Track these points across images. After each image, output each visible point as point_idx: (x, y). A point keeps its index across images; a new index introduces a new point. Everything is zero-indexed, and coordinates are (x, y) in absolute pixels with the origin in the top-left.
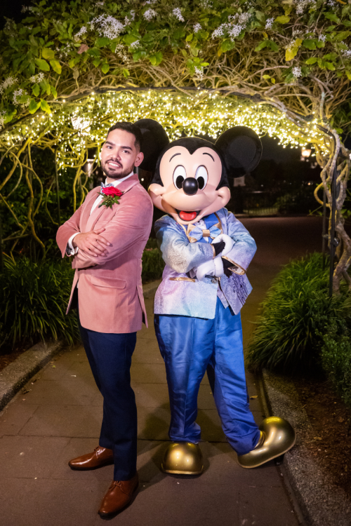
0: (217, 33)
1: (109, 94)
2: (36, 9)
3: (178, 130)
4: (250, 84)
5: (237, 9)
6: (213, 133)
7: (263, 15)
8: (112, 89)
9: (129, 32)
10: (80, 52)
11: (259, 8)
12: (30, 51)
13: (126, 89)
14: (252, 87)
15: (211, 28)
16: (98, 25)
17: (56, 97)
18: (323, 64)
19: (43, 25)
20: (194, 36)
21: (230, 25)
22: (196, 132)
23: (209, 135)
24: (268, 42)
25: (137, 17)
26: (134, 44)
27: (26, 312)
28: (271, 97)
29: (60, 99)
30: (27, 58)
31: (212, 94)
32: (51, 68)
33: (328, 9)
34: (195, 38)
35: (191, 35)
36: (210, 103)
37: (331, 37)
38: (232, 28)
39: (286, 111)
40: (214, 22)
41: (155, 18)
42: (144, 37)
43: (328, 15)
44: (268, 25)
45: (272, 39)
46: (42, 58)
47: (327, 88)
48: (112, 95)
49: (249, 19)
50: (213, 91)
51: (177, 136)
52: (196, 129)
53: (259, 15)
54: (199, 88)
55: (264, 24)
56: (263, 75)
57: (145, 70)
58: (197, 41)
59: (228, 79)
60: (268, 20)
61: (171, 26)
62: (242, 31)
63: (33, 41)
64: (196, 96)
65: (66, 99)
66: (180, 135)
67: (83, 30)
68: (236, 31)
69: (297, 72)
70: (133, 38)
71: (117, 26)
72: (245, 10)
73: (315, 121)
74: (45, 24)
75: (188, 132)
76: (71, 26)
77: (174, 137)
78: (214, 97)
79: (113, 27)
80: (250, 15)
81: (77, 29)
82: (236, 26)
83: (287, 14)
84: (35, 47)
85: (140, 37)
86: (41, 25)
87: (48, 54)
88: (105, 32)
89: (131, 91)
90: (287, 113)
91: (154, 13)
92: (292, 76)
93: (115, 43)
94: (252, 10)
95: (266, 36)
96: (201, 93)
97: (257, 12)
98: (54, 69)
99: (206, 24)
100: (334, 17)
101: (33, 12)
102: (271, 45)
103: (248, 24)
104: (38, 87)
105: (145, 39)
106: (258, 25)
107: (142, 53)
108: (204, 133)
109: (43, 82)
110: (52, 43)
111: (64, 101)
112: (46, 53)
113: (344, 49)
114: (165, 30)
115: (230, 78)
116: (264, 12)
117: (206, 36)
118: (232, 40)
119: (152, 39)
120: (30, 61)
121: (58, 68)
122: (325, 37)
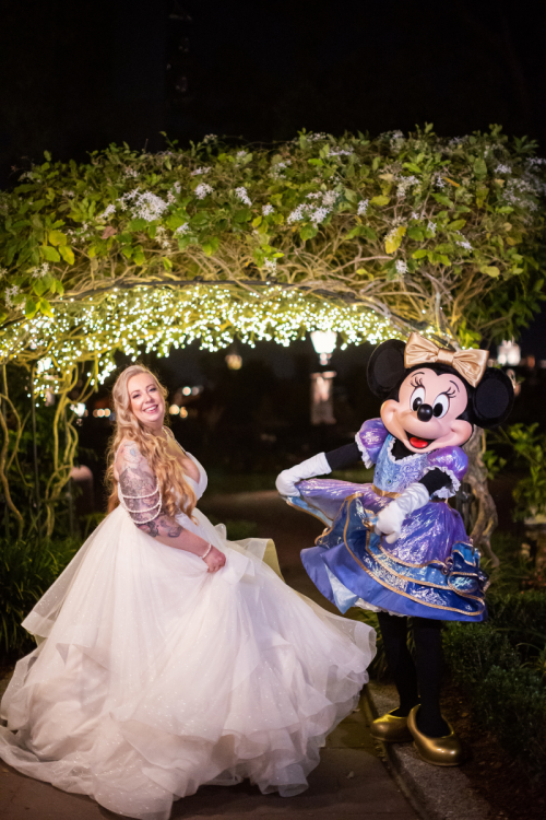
0: (295, 216)
1: (138, 289)
2: (36, 175)
3: (227, 333)
4: (340, 277)
5: (319, 186)
6: (283, 338)
7: (354, 193)
8: (144, 283)
9: (174, 212)
10: (104, 237)
11: (349, 185)
12: (33, 235)
13: (163, 282)
14: (342, 280)
15: (285, 208)
16: (129, 203)
17: (62, 294)
18: (435, 258)
19: (48, 197)
20: (263, 218)
21: (311, 207)
22: (257, 336)
23: (277, 340)
24: (362, 229)
25: (183, 191)
26: (182, 229)
27: (12, 611)
28: (370, 296)
29: (67, 298)
30: (28, 245)
31: (288, 292)
32: (62, 258)
33: (437, 190)
34: (265, 221)
35: (259, 218)
36: (284, 302)
37: (443, 226)
38: (314, 211)
39: (390, 316)
40: (289, 200)
41: (209, 195)
42: (195, 218)
43: (438, 197)
44: (362, 210)
45: (368, 224)
46: (49, 244)
47: (443, 287)
48: (143, 292)
49: (337, 199)
50: (289, 288)
51: (225, 342)
52: (256, 331)
53: (349, 194)
54: (268, 283)
55: (356, 207)
56: (359, 268)
57: (190, 256)
58: (267, 226)
59: (309, 268)
60: (361, 203)
61: (232, 206)
62: (327, 215)
63: (36, 221)
64: (265, 293)
65: (75, 297)
66: (231, 341)
67: (111, 209)
68: (319, 216)
69: (401, 267)
70: (178, 220)
71: (158, 205)
72: (332, 186)
73: (430, 330)
74: (51, 196)
75: (242, 336)
76: (93, 203)
77: (220, 344)
78: (290, 296)
79: (151, 207)
80: (338, 195)
81: (100, 207)
82: (320, 210)
83: (385, 193)
84: (39, 231)
85: (188, 217)
86: (45, 198)
87: (58, 238)
88: (141, 213)
89: (170, 286)
90: (391, 319)
91: (209, 189)
92: (395, 271)
93: (154, 225)
94: (339, 188)
95: (360, 220)
96: (272, 289)
97: (347, 190)
98: (65, 259)
99: (279, 204)
100: (446, 200)
101: (32, 178)
102: (366, 231)
103: (336, 205)
104: (40, 282)
105: (196, 221)
106: (349, 206)
107: (191, 239)
108: (269, 338)
109: (46, 276)
110: (60, 223)
111: (72, 300)
112: (55, 237)
113: (460, 241)
114: (223, 210)
115: (312, 268)
116: (355, 190)
117: (279, 220)
118: (315, 226)
119: (205, 221)
120: (33, 249)
121: (70, 257)
122: (435, 225)
